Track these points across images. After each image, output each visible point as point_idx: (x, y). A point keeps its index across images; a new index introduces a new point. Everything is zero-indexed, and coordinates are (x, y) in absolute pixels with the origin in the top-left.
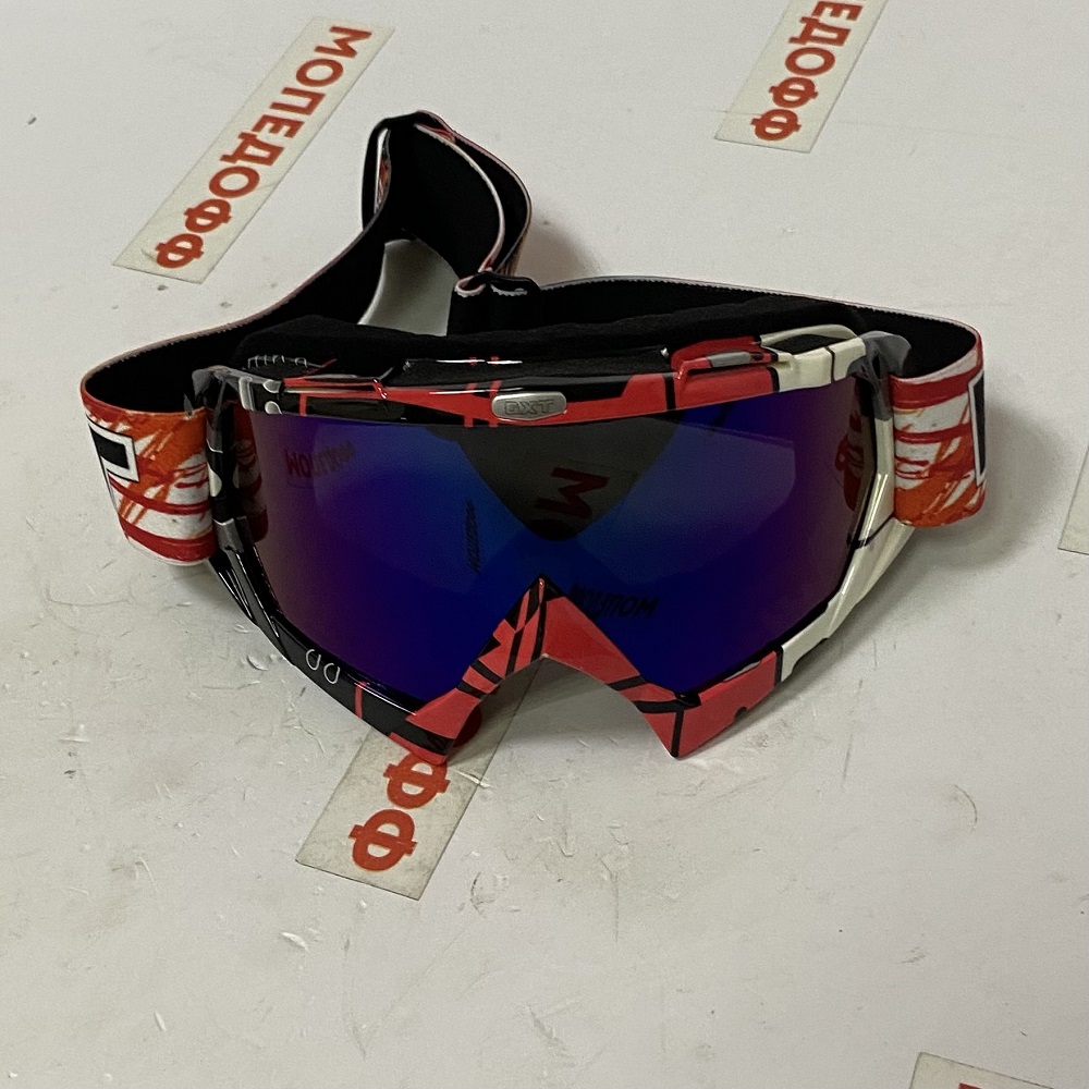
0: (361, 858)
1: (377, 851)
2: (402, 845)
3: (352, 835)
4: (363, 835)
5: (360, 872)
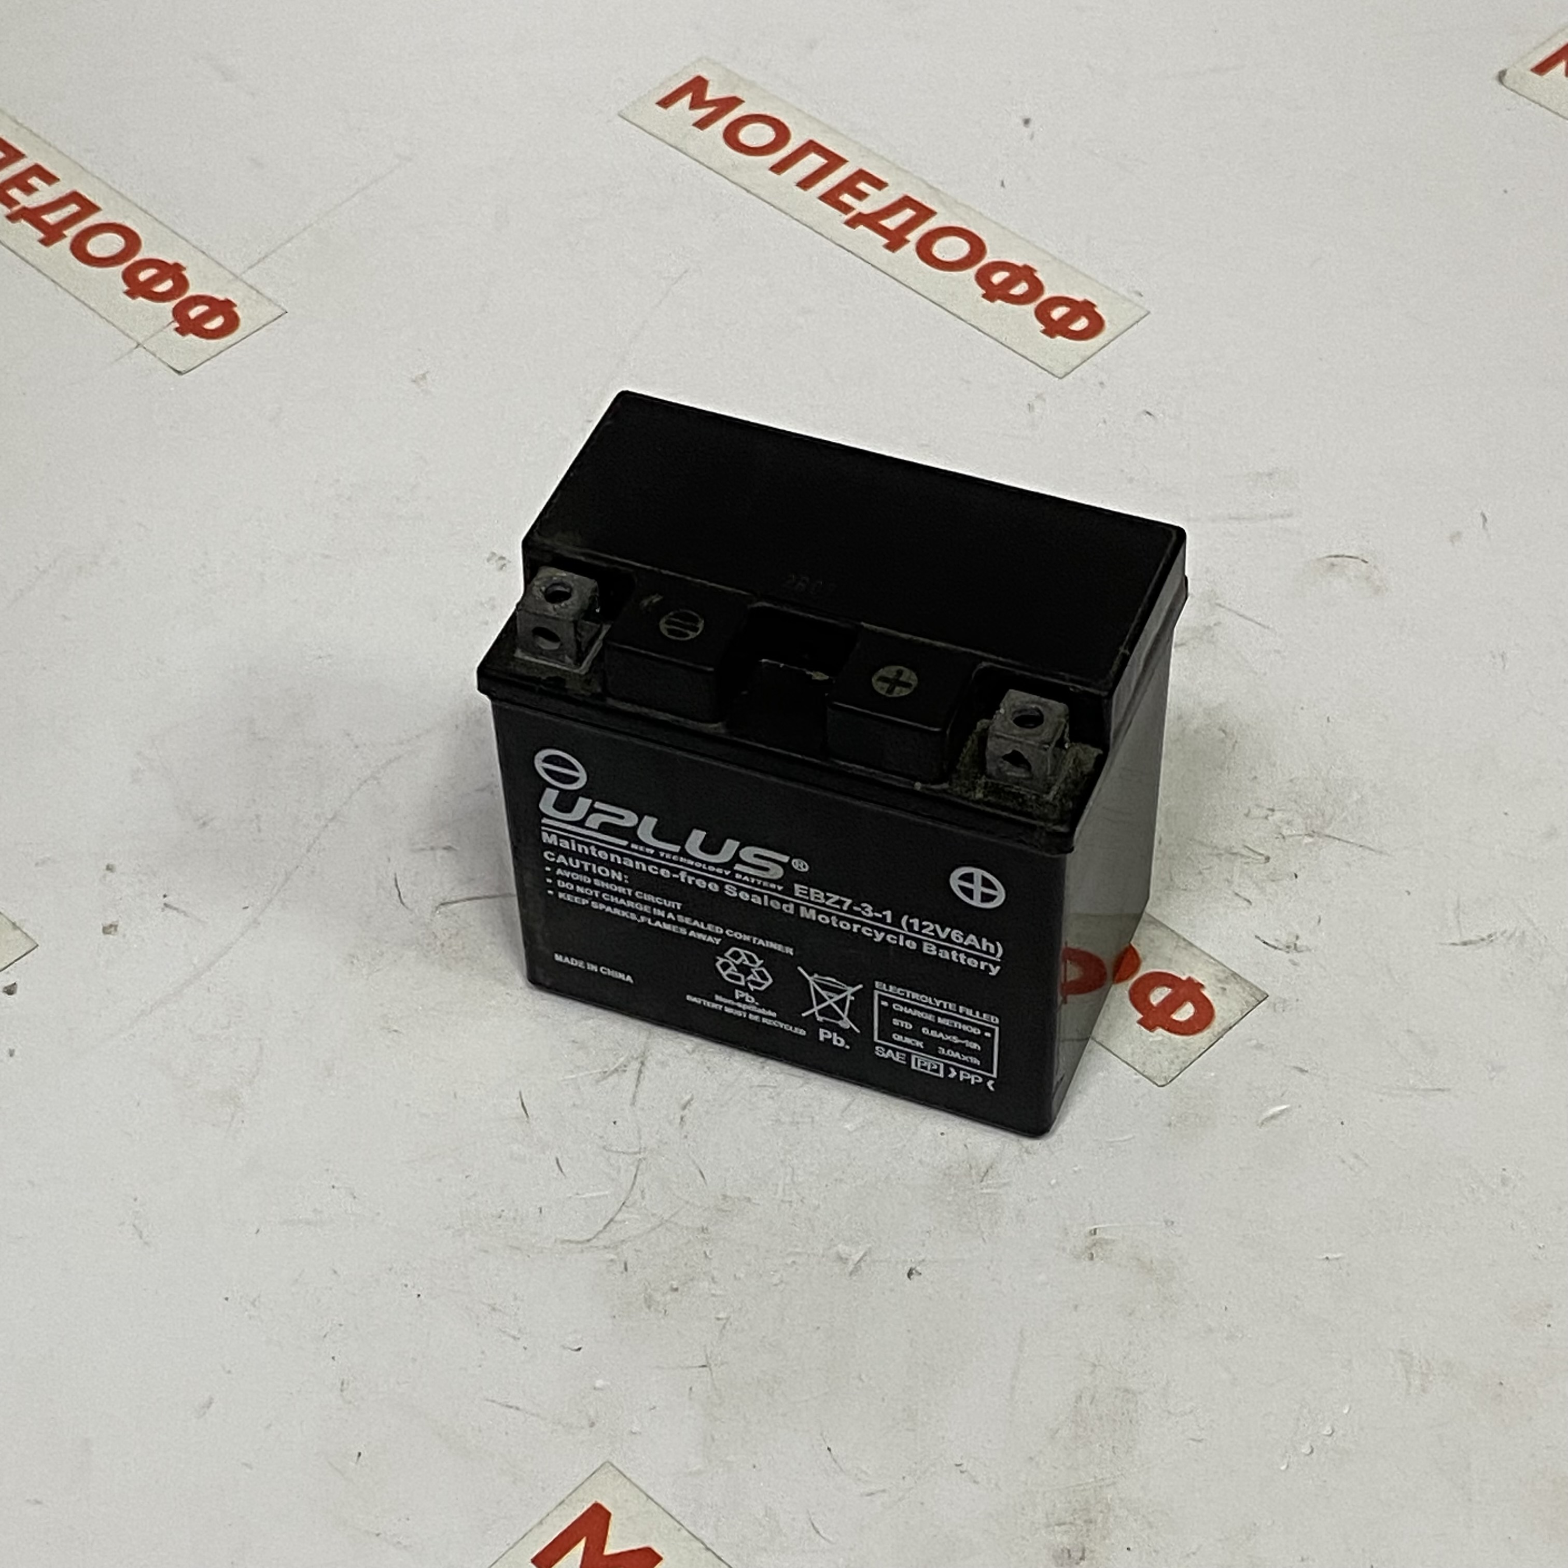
0: (1187, 1029)
1: (1186, 1012)
2: (1187, 990)
3: (1151, 1029)
4: (1155, 1019)
5: (1204, 1036)
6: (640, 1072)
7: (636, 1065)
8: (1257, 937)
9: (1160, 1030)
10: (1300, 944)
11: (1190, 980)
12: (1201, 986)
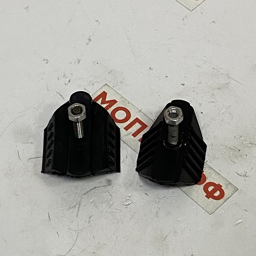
0: (217, 198)
1: (217, 194)
2: (218, 187)
3: (208, 198)
4: (209, 195)
5: (222, 200)
6: (79, 207)
8: (236, 172)
9: (211, 199)
10: (247, 175)
11: (219, 184)
12: (222, 186)
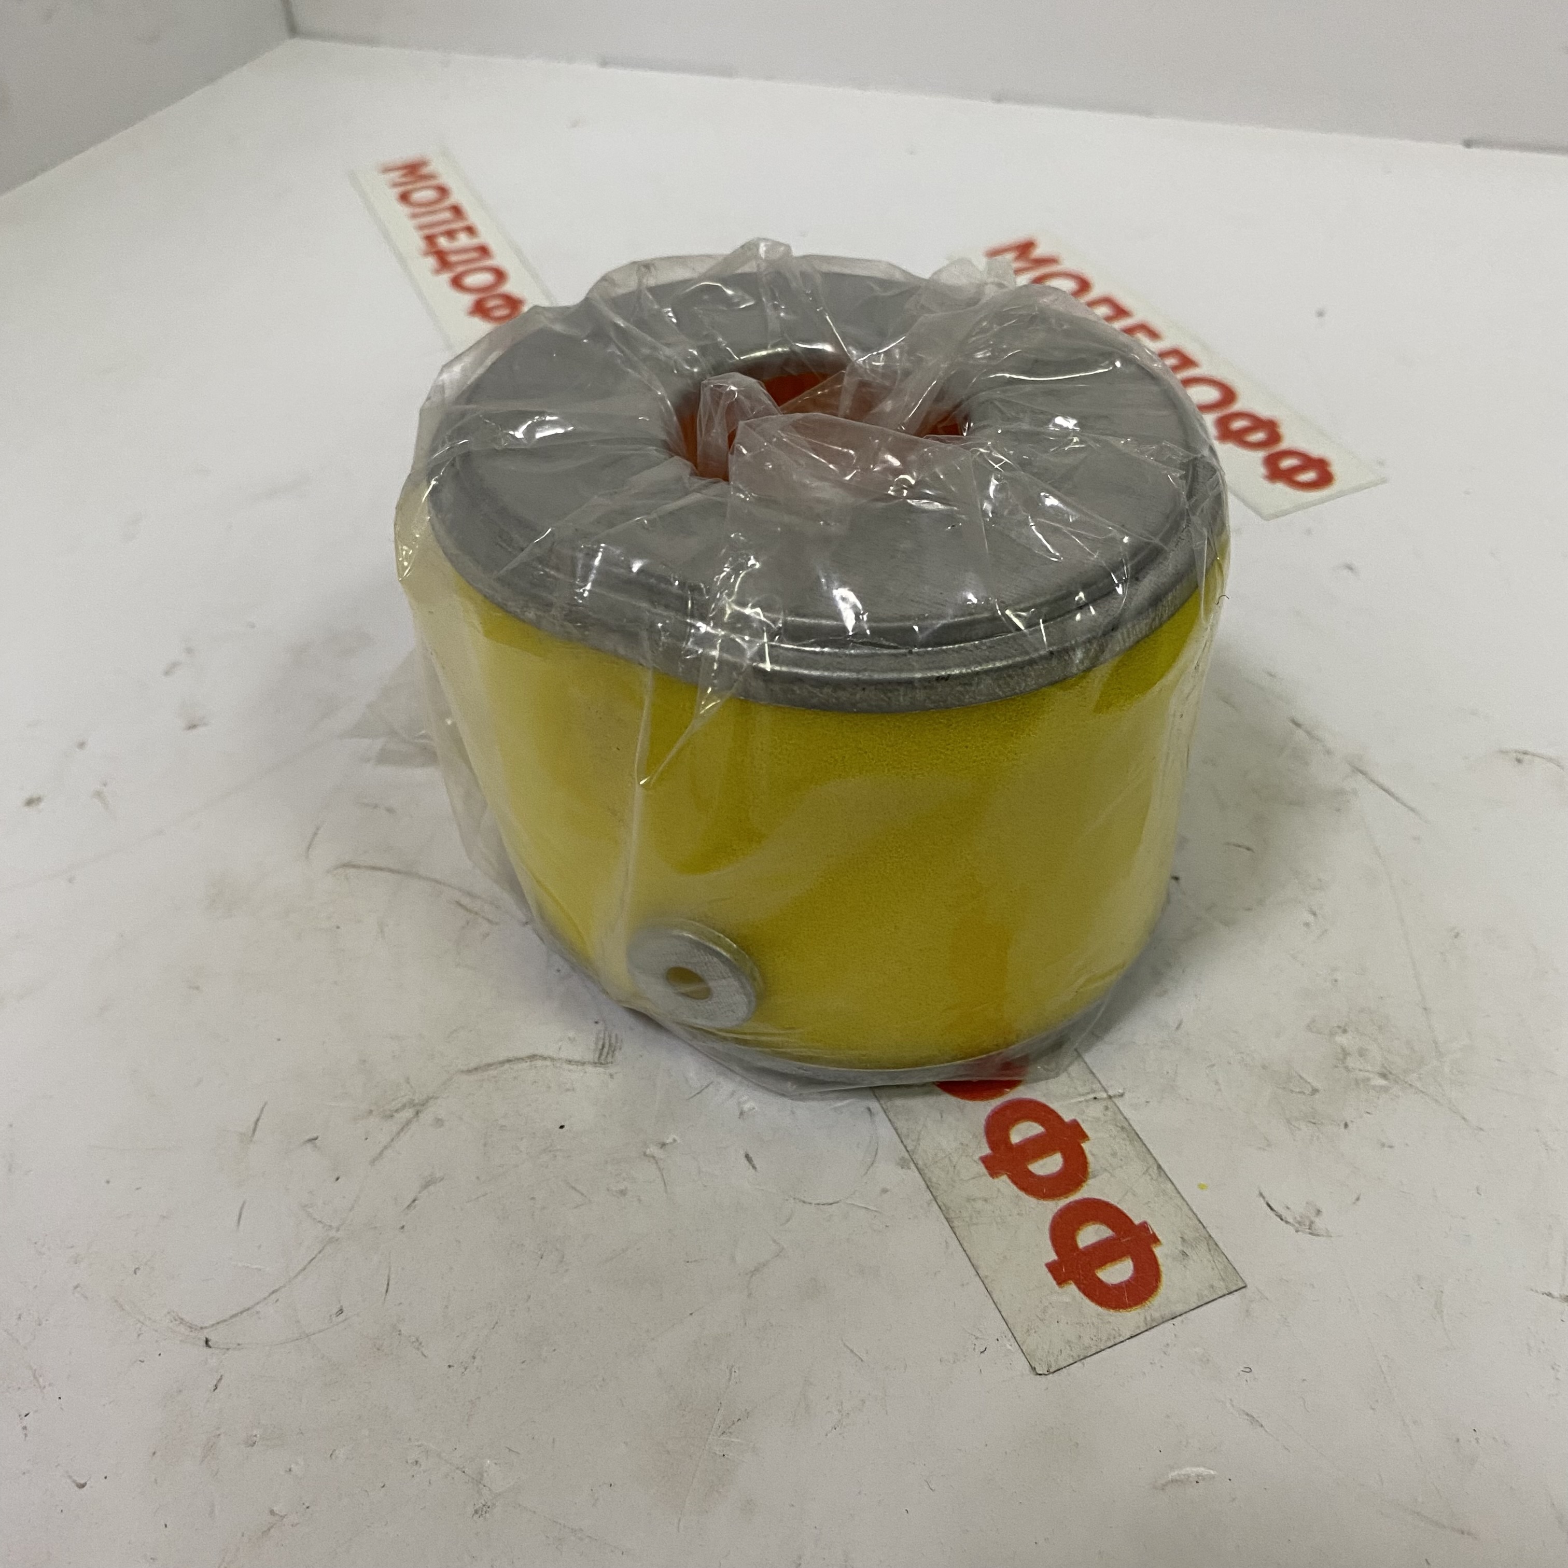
6: (408, 1122)
7: (408, 1113)
8: (1261, 1195)
9: (1072, 1288)
10: (1319, 1223)
11: (1144, 1226)
12: (1155, 1240)
